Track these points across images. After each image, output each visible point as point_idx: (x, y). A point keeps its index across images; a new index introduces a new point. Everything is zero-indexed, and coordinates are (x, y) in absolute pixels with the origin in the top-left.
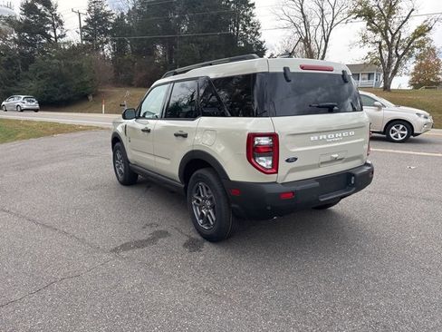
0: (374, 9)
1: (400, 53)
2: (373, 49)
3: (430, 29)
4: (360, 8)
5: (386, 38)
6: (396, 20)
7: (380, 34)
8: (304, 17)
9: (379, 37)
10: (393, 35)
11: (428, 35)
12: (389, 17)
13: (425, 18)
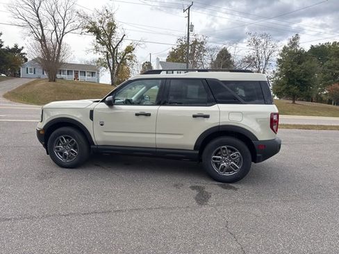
0: (100, 28)
1: (119, 61)
2: (102, 56)
3: (134, 49)
4: (90, 26)
5: (110, 50)
6: (115, 39)
7: (105, 46)
8: (40, 21)
9: (105, 49)
10: (114, 49)
11: (133, 53)
12: (110, 36)
13: (131, 42)
